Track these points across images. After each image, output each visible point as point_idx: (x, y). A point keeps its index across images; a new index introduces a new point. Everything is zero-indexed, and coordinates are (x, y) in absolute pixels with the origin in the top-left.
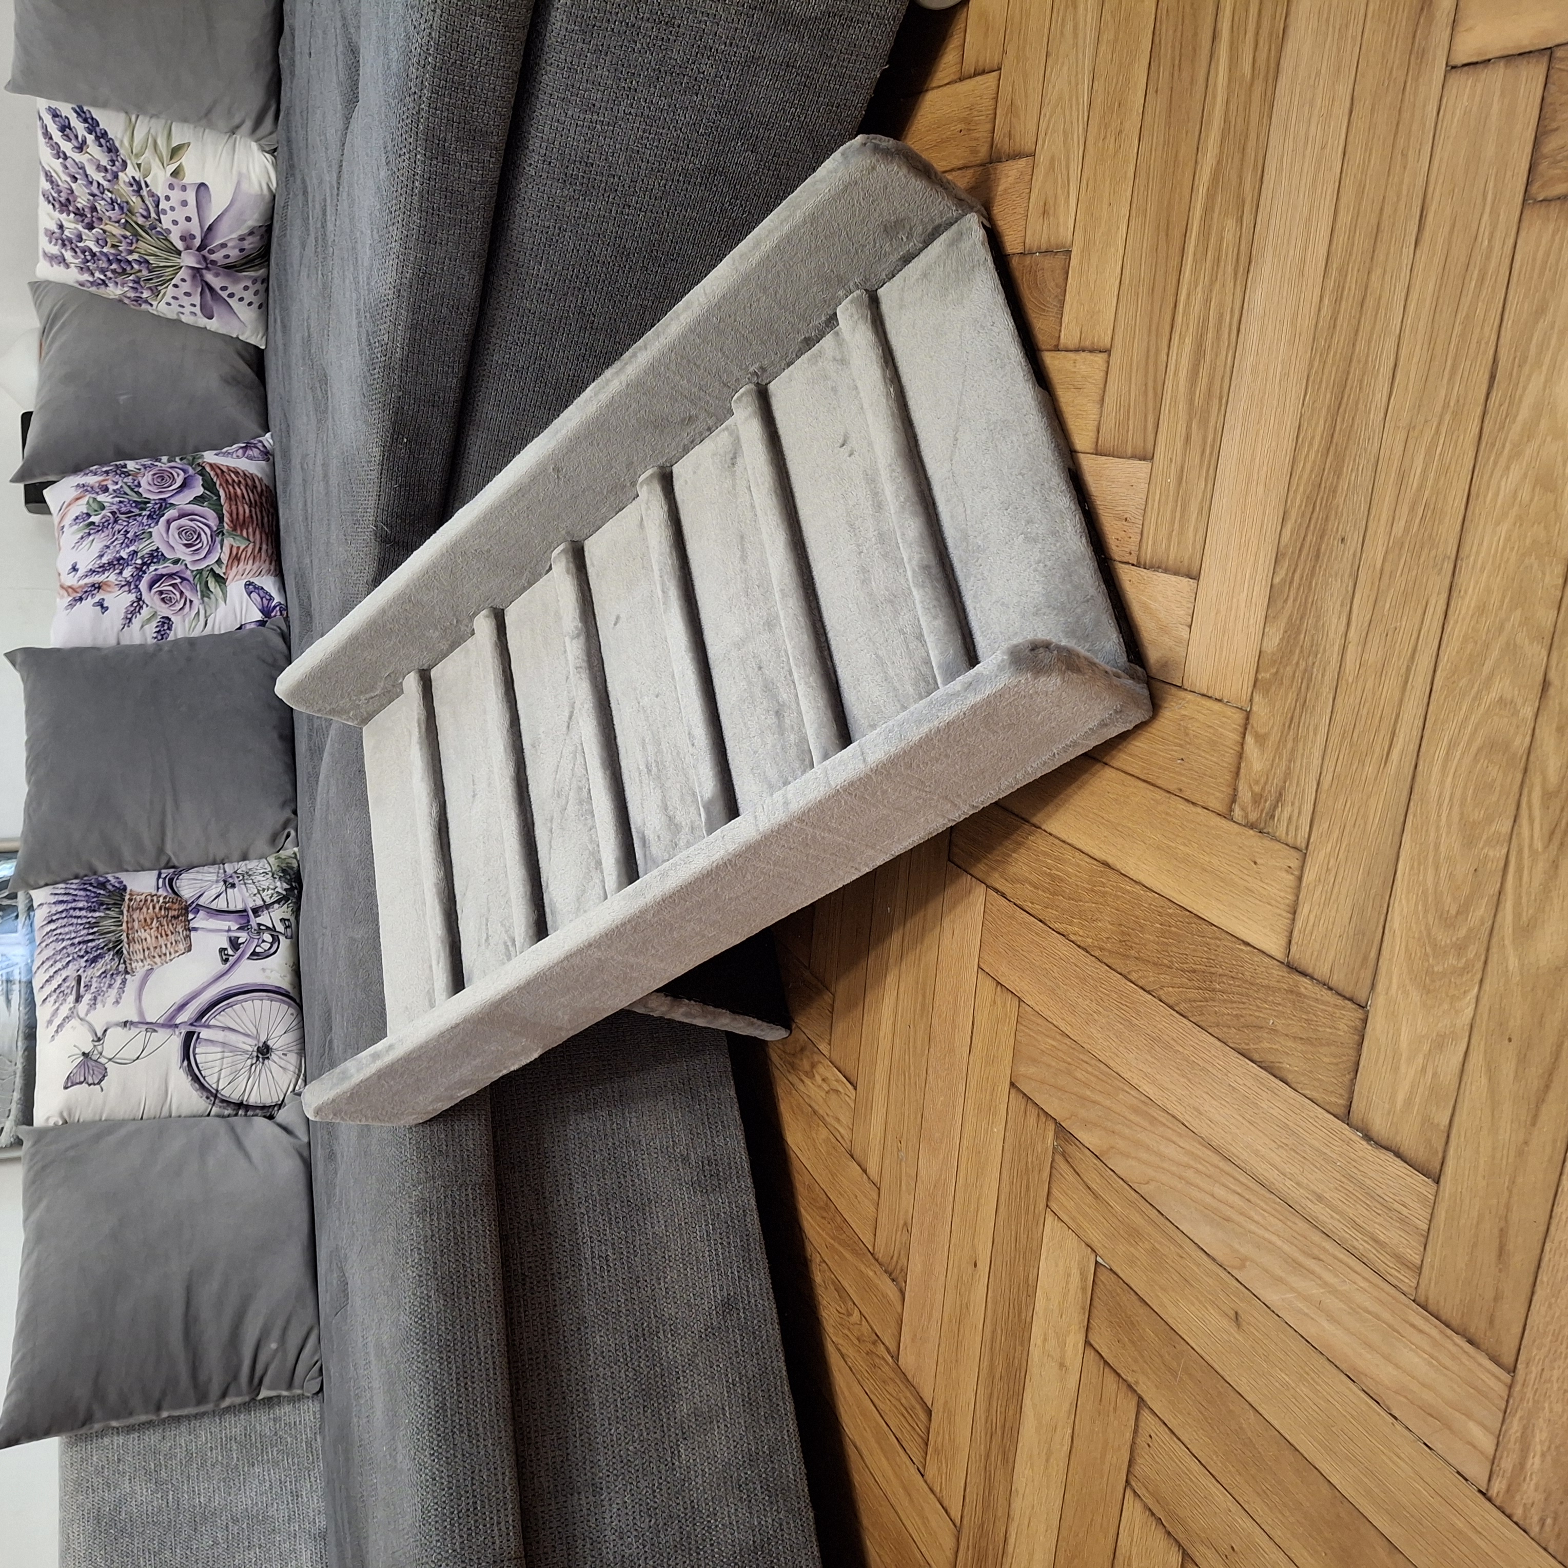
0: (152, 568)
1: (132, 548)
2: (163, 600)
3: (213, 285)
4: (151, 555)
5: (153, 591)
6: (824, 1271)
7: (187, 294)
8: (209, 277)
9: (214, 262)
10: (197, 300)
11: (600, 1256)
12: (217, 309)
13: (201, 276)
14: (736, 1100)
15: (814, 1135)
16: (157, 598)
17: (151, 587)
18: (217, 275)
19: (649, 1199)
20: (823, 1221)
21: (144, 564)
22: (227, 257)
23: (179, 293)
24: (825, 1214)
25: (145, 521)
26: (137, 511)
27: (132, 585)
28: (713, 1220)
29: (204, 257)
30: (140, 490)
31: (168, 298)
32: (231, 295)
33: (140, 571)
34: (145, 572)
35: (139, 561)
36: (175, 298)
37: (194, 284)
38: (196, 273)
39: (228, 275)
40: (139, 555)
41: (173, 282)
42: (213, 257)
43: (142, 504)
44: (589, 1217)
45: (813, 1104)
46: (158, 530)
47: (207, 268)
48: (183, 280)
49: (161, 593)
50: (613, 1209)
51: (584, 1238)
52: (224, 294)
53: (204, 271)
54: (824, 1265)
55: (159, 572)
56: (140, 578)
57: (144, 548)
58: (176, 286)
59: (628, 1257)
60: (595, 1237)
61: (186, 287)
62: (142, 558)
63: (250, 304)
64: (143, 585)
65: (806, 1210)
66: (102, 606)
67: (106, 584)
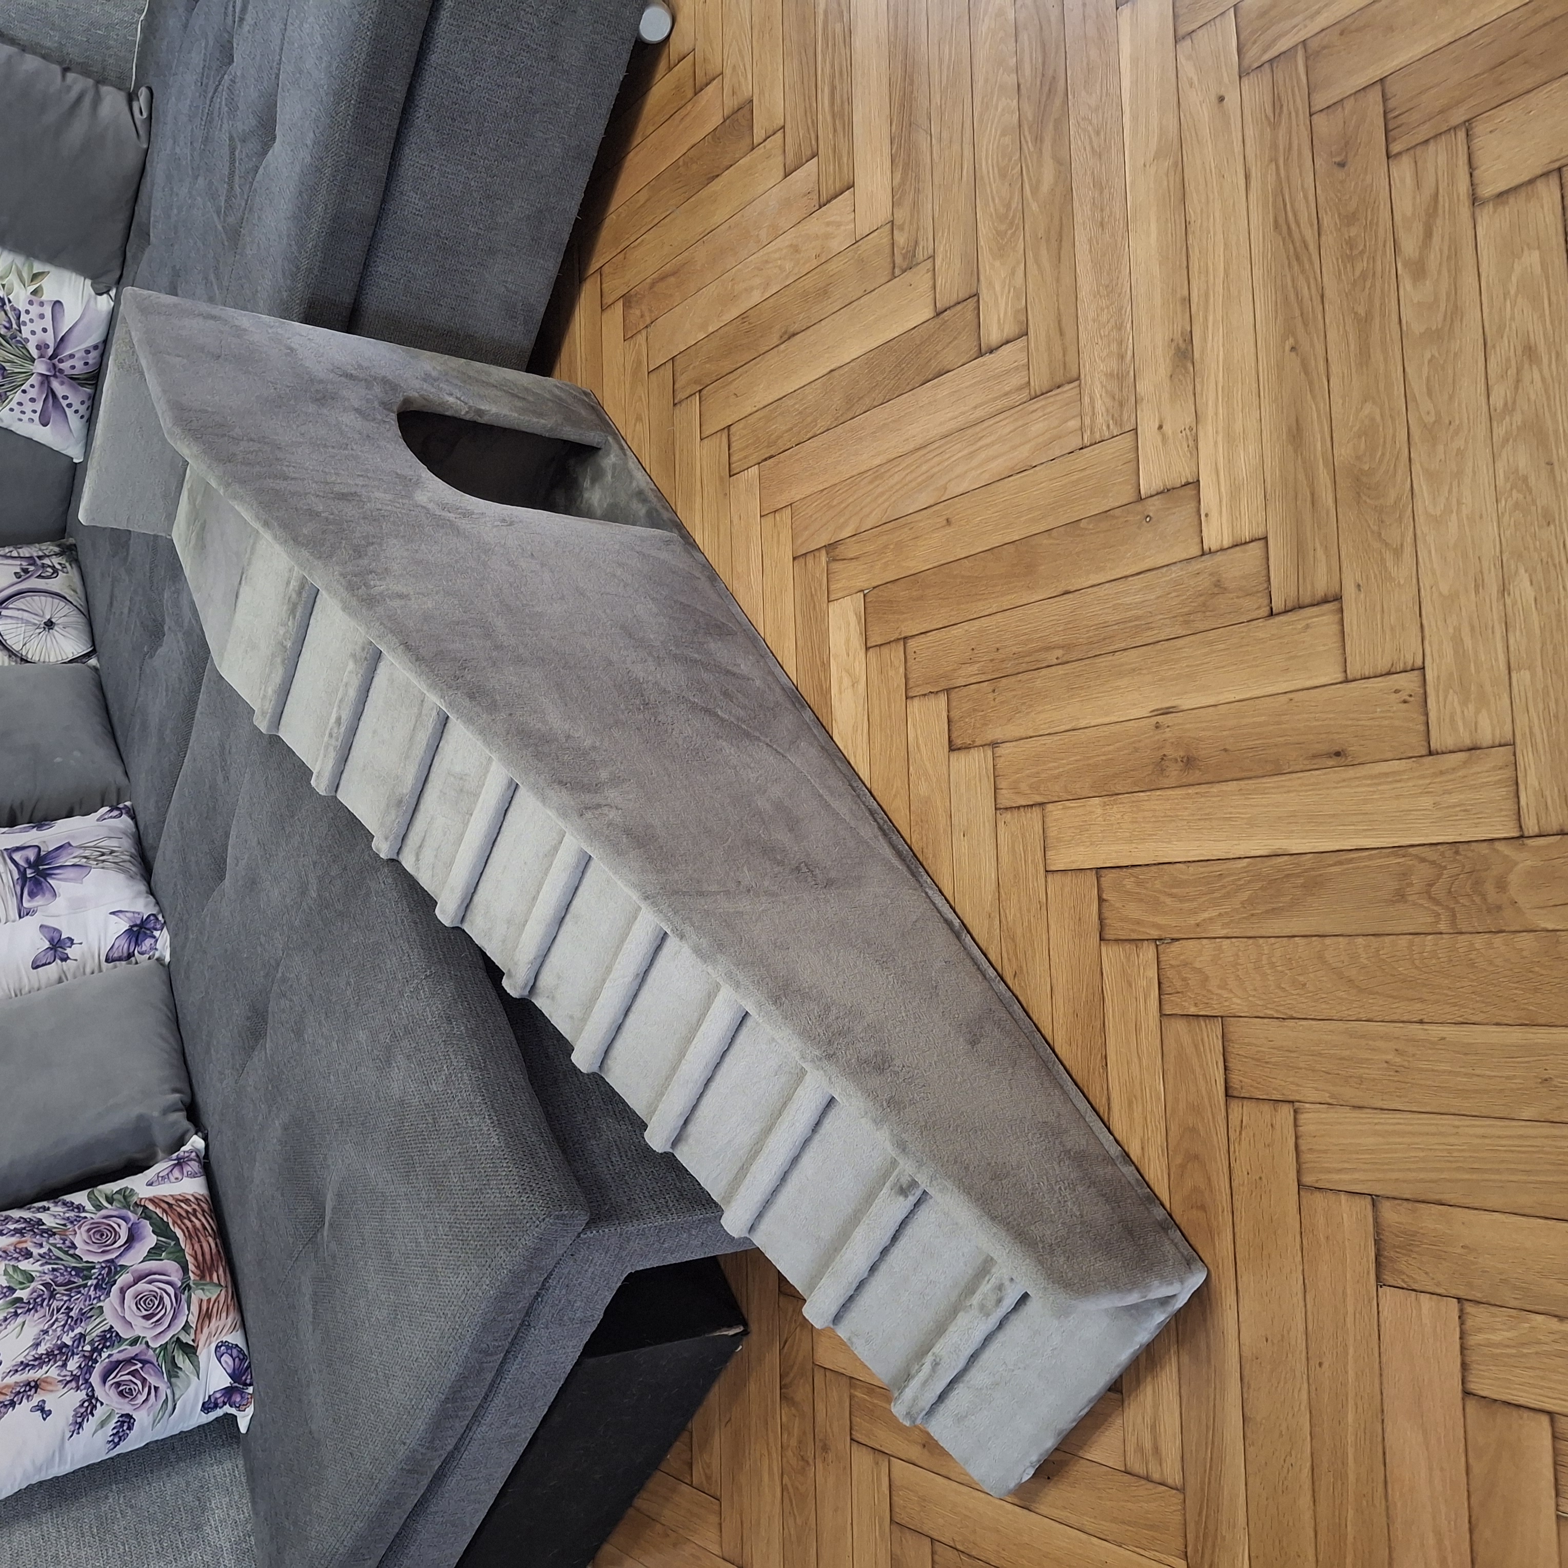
0: (104, 1355)
1: (78, 1331)
2: (121, 1394)
4: (103, 1338)
5: (108, 1384)
17: (104, 1380)
21: (94, 1350)
25: (92, 1293)
26: (80, 1282)
27: (79, 1380)
33: (90, 1360)
34: (96, 1361)
35: (88, 1348)
40: (88, 1339)
43: (84, 1271)
46: (110, 1303)
49: (118, 1384)
55: (114, 1359)
56: (90, 1370)
57: (93, 1329)
62: (92, 1342)
64: (95, 1379)
66: (42, 1410)
67: (45, 1381)
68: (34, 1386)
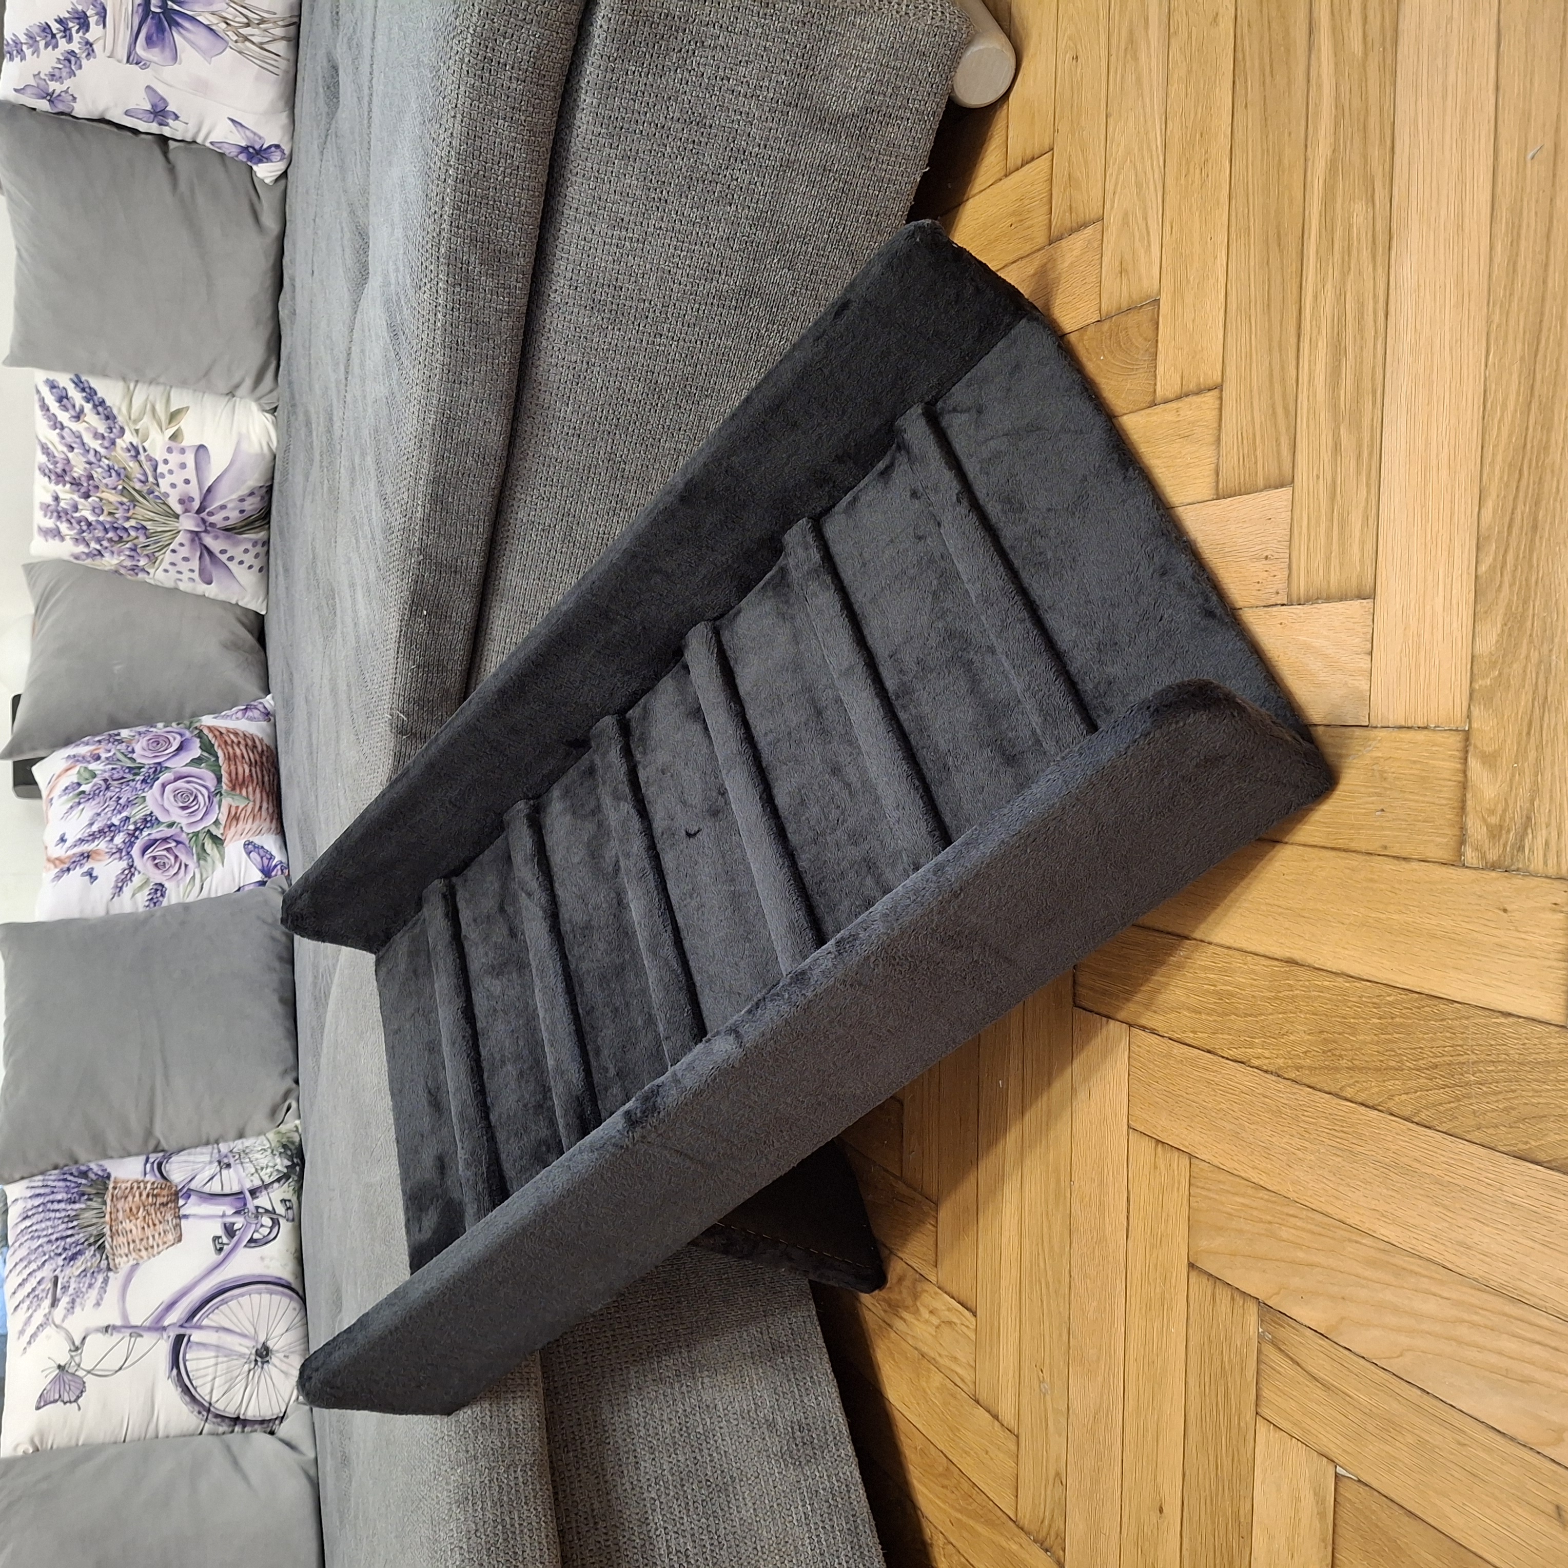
0: (145, 833)
1: (124, 814)
2: (156, 865)
3: (212, 549)
4: (145, 821)
5: (146, 857)
6: (951, 1556)
7: (186, 559)
8: (208, 540)
9: (212, 525)
10: (195, 564)
11: (678, 1551)
12: (216, 573)
13: (200, 539)
14: (825, 1350)
15: (924, 1384)
16: (150, 864)
17: (144, 852)
18: (216, 537)
19: (731, 1477)
20: (944, 1491)
21: (136, 829)
22: (227, 518)
23: (177, 558)
24: (946, 1482)
25: (138, 786)
26: (130, 777)
27: (124, 851)
28: (811, 1499)
29: (204, 521)
30: (134, 756)
31: (165, 565)
32: (231, 559)
33: (132, 837)
34: (137, 838)
35: (132, 827)
36: (173, 564)
37: (192, 549)
38: (195, 536)
39: (228, 537)
40: (132, 820)
41: (171, 547)
42: (212, 519)
43: (135, 770)
44: (661, 1503)
45: (920, 1345)
46: (152, 794)
47: (206, 531)
48: (182, 545)
49: (154, 858)
50: (689, 1491)
51: (657, 1529)
52: (224, 558)
53: (203, 535)
54: (950, 1546)
55: (152, 837)
56: (132, 844)
57: (137, 813)
58: (174, 551)
59: (712, 1551)
60: (670, 1527)
61: (184, 552)
62: (135, 823)
63: (250, 567)
64: (136, 851)
65: (920, 1482)
66: (91, 875)
67: (96, 852)
68: (87, 856)
